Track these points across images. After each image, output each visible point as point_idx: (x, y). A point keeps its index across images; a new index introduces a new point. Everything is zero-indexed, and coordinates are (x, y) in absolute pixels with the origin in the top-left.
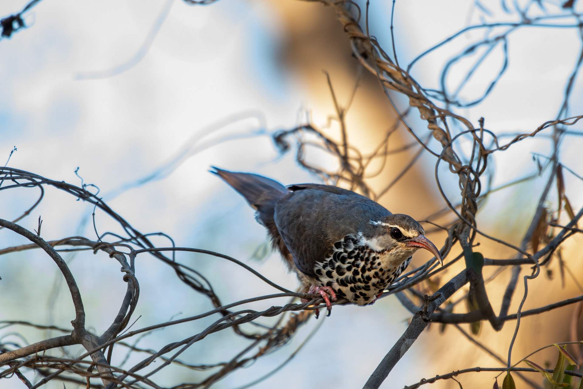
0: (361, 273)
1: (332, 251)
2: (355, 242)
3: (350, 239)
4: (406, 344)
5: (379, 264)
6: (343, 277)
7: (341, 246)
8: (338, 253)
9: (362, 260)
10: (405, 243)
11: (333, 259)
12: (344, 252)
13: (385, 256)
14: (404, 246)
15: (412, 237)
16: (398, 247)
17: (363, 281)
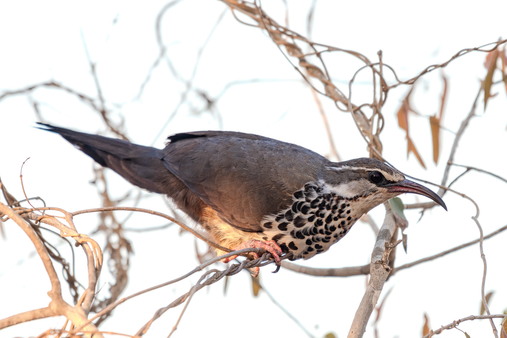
0: (325, 223)
1: (291, 201)
2: (318, 190)
3: (311, 187)
4: (376, 296)
5: (349, 212)
6: (302, 228)
7: (302, 195)
8: (299, 202)
9: (328, 208)
10: (387, 188)
11: (292, 210)
12: (306, 202)
13: (358, 203)
14: (386, 191)
15: (398, 181)
16: (378, 192)
17: (326, 232)
